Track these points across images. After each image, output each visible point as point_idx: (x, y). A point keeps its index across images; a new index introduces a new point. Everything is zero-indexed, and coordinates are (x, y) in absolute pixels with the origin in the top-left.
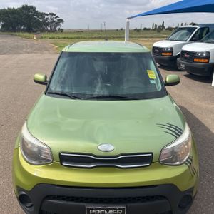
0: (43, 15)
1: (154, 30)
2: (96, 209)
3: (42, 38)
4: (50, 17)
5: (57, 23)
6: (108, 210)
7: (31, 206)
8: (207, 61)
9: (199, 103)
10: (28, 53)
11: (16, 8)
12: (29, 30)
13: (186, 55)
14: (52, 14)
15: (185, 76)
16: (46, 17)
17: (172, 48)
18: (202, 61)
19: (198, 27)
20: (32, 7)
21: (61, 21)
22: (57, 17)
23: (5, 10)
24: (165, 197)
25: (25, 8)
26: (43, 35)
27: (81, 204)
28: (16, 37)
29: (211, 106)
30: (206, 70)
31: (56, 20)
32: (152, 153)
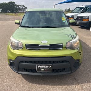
0: (18, 6)
1: (66, 11)
2: (40, 66)
3: (18, 15)
4: (21, 6)
5: (24, 9)
6: (45, 66)
7: (15, 67)
8: (88, 20)
9: (84, 37)
10: (12, 20)
11: (7, 3)
12: (12, 12)
13: (79, 18)
14: (22, 5)
15: (79, 27)
16: (20, 6)
17: (73, 16)
18: (86, 20)
19: (85, 7)
20: (13, 2)
21: (26, 8)
22: (25, 6)
23: (2, 4)
24: (68, 62)
25: (11, 3)
26: (18, 14)
27: (35, 64)
28: (7, 15)
29: (90, 38)
30: (88, 24)
31: (24, 8)
32: (63, 44)
